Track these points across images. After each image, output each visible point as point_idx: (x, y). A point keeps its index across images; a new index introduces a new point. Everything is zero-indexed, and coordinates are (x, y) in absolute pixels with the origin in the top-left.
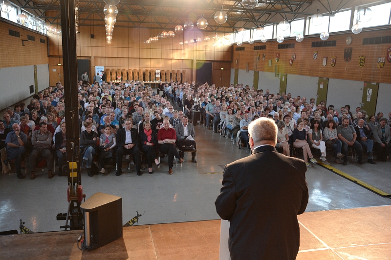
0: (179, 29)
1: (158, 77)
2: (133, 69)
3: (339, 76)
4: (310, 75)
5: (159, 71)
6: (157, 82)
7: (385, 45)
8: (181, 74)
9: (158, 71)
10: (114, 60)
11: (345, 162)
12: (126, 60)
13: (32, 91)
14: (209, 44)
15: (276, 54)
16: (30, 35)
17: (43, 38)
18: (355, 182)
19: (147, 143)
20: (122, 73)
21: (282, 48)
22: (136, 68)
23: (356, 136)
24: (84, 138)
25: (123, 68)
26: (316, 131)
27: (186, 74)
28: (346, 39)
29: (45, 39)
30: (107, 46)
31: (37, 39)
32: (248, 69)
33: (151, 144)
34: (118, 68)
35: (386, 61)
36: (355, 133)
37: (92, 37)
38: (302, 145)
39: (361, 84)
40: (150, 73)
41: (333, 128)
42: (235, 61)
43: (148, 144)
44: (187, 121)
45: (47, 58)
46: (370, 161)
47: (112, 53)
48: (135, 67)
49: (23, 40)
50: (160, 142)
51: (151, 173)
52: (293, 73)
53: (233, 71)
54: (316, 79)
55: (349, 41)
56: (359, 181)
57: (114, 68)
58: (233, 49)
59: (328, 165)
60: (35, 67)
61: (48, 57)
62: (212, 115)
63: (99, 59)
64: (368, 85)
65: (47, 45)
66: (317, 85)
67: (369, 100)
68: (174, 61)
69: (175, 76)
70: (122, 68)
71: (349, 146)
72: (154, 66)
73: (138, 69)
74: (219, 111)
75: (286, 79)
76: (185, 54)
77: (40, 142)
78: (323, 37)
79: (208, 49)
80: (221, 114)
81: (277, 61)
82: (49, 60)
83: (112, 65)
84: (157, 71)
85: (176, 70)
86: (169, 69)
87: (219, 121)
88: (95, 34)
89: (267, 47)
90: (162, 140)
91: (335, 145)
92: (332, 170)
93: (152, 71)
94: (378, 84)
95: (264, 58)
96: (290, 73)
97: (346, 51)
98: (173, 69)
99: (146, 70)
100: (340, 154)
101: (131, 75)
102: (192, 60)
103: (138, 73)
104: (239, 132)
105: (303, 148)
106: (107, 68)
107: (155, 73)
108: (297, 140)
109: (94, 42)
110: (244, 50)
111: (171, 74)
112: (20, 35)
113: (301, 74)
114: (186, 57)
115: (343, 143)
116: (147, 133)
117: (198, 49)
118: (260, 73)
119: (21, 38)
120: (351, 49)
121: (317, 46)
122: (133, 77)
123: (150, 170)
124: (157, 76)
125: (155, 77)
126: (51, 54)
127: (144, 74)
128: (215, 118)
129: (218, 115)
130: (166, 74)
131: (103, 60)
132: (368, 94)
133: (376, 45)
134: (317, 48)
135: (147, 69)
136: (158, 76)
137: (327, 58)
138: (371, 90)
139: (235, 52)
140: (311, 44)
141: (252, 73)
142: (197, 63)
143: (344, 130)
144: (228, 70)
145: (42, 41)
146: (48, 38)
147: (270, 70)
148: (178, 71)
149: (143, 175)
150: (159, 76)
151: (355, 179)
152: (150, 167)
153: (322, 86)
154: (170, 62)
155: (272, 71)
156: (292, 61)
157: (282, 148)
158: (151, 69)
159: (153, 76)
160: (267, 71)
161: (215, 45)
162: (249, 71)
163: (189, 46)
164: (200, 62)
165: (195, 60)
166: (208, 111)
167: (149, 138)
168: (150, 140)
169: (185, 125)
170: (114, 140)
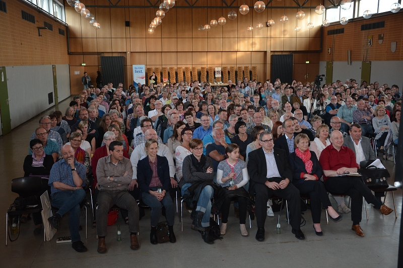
1: (218, 78)
2: (184, 67)
5: (220, 69)
8: (251, 72)
9: (218, 69)
10: (158, 55)
12: (174, 55)
13: (51, 101)
14: (288, 27)
16: (47, 21)
17: (62, 29)
19: (306, 176)
20: (169, 73)
22: (188, 66)
24: (190, 169)
25: (171, 66)
27: (257, 72)
29: (64, 29)
30: (148, 37)
31: (56, 29)
32: (351, 59)
33: (313, 178)
34: (163, 67)
37: (128, 24)
40: (207, 72)
42: (327, 50)
43: (308, 177)
45: (67, 56)
47: (155, 46)
48: (186, 64)
49: (39, 28)
50: (329, 173)
51: (319, 234)
53: (323, 65)
57: (158, 67)
60: (54, 68)
61: (68, 54)
62: (349, 125)
63: (137, 55)
65: (67, 38)
68: (239, 54)
69: (242, 74)
70: (168, 67)
72: (213, 62)
73: (190, 67)
76: (255, 44)
77: (112, 179)
79: (287, 36)
80: (377, 123)
82: (70, 59)
83: (156, 62)
84: (216, 69)
85: (243, 66)
86: (232, 66)
88: (131, 21)
89: (387, 24)
93: (211, 69)
95: (380, 41)
98: (238, 66)
99: (202, 68)
101: (181, 76)
102: (265, 52)
103: (191, 72)
106: (148, 67)
107: (215, 72)
109: (130, 31)
110: (343, 32)
111: (236, 72)
112: (35, 20)
114: (257, 47)
116: (304, 158)
117: (272, 36)
119: (37, 24)
122: (184, 79)
124: (216, 76)
125: (215, 78)
126: (72, 50)
127: (199, 74)
130: (229, 72)
131: (143, 56)
135: (203, 66)
136: (218, 76)
139: (328, 39)
141: (358, 65)
142: (272, 56)
144: (315, 64)
145: (61, 32)
146: (67, 28)
147: (393, 57)
148: (246, 68)
150: (220, 76)
154: (234, 56)
158: (208, 66)
159: (211, 77)
160: (387, 60)
161: (298, 28)
162: (353, 62)
163: (261, 32)
164: (276, 54)
165: (269, 51)
166: (343, 118)
167: (309, 166)
168: (311, 169)
169: (357, 141)
170: (245, 172)
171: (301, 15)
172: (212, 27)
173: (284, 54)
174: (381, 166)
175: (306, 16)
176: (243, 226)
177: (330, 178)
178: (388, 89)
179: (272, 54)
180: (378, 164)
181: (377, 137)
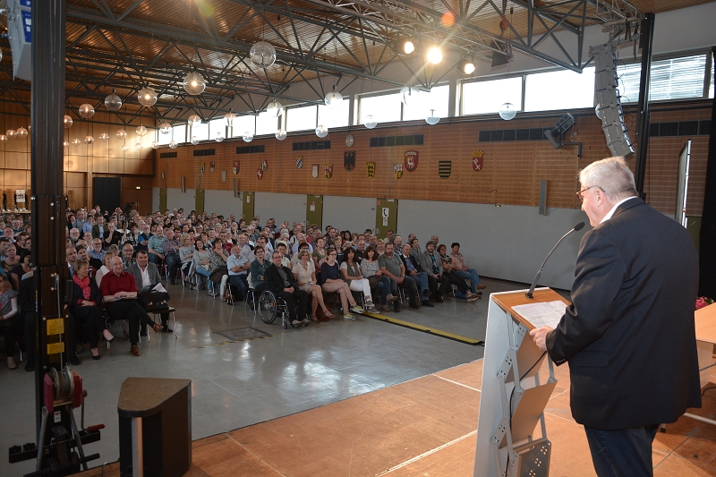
0: (87, 110)
1: (21, 203)
3: (339, 191)
4: (293, 192)
5: (23, 192)
6: (21, 210)
7: (401, 147)
9: (21, 192)
11: (396, 308)
14: (113, 147)
15: (235, 162)
18: (428, 332)
19: (84, 302)
21: (243, 152)
23: (404, 270)
26: (351, 264)
27: (75, 197)
28: (345, 138)
32: (186, 185)
33: (91, 304)
35: (405, 169)
36: (402, 265)
38: (339, 287)
39: (373, 202)
40: (4, 195)
41: (374, 259)
42: (161, 175)
43: (86, 303)
44: (147, 259)
46: (425, 304)
50: (108, 298)
51: (96, 358)
52: (264, 191)
53: (156, 192)
54: (304, 198)
55: (350, 141)
56: (432, 331)
58: (155, 157)
59: (377, 314)
62: (160, 256)
64: (382, 202)
66: (306, 207)
67: (385, 224)
71: (398, 285)
72: (13, 182)
74: (175, 248)
75: (253, 200)
76: (72, 163)
78: (320, 133)
79: (113, 156)
80: (183, 253)
81: (235, 172)
84: (18, 192)
87: (178, 263)
89: (217, 152)
90: (112, 294)
91: (381, 283)
92: (386, 321)
93: (9, 191)
94: (397, 201)
95: (212, 169)
96: (260, 191)
97: (347, 155)
100: (390, 297)
102: (86, 174)
104: (225, 277)
105: (341, 291)
107: (15, 196)
108: (328, 280)
110: (176, 156)
113: (278, 192)
114: (75, 167)
115: (392, 281)
116: (82, 284)
117: (94, 154)
118: (207, 192)
120: (354, 153)
121: (301, 149)
123: (95, 352)
124: (18, 201)
125: (16, 203)
128: (171, 260)
129: (175, 254)
132: (383, 216)
133: (389, 147)
134: (302, 151)
136: (21, 200)
137: (318, 166)
138: (387, 210)
139: (161, 162)
140: (291, 146)
141: (192, 193)
142: (94, 179)
143: (388, 262)
144: (148, 190)
147: (224, 187)
149: (84, 363)
150: (24, 200)
151: (426, 329)
152: (94, 346)
153: (313, 208)
155: (228, 189)
156: (262, 172)
157: (311, 293)
158: (6, 188)
159: (10, 201)
160: (219, 189)
161: (125, 148)
162: (187, 190)
163: (80, 148)
164: (99, 176)
165: (90, 172)
166: (153, 248)
167: (87, 292)
168: (89, 295)
169: (143, 267)
170: (14, 301)
171: (122, 134)
172: (10, 138)
173: (109, 176)
174: (163, 290)
175: (129, 136)
176: (10, 360)
177: (109, 303)
178: (208, 219)
179: (94, 176)
180: (160, 288)
181: (183, 267)
